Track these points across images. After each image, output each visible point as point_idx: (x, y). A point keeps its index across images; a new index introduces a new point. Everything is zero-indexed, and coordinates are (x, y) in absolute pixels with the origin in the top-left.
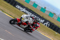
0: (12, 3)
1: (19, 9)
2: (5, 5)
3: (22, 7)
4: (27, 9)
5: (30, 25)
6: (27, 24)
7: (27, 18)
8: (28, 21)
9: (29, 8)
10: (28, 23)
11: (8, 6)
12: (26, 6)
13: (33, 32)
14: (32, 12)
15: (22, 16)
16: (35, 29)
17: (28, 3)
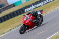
0: (20, 13)
1: (29, 11)
2: (17, 20)
3: (30, 7)
4: (34, 4)
9: (34, 2)
11: (20, 17)
12: (31, 3)
14: (39, 2)
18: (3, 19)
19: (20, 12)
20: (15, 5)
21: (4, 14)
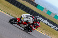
5: (30, 24)
6: (27, 24)
7: (27, 17)
8: (28, 20)
10: (28, 22)
12: (47, 18)
13: (33, 31)
14: (53, 23)
15: (22, 16)
16: (35, 28)
17: (50, 15)
18: (19, 5)
19: (35, 14)
20: (37, 7)
21: (24, 3)
